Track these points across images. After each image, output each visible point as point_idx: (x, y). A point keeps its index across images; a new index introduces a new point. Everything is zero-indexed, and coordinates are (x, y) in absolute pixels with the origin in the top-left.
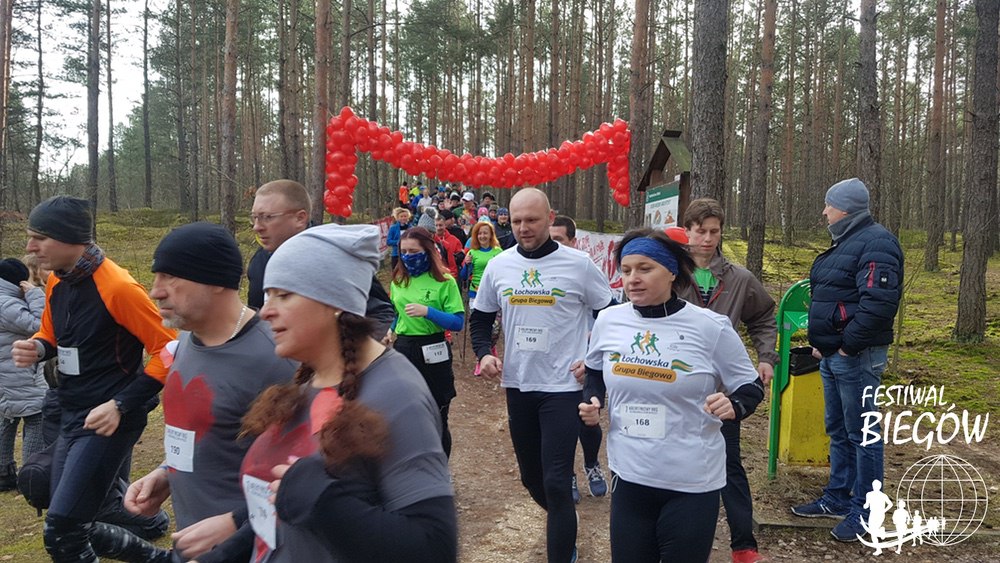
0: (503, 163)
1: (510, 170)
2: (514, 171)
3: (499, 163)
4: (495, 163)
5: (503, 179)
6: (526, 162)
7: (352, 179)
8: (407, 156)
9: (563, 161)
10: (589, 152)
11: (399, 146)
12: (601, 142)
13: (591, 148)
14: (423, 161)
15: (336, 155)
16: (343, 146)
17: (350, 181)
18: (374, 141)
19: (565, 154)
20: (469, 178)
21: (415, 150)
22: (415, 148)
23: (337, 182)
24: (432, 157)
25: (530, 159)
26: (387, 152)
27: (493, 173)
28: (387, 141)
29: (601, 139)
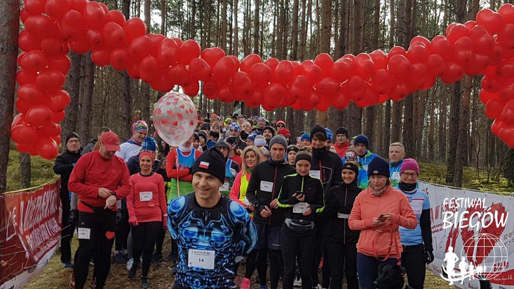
0: (315, 70)
1: (326, 81)
2: (333, 83)
3: (308, 69)
4: (300, 70)
5: (313, 96)
6: (354, 69)
7: (60, 97)
8: (149, 60)
9: (416, 66)
10: (461, 53)
11: (137, 42)
12: (483, 39)
13: (465, 47)
14: (178, 68)
15: (32, 56)
16: (45, 42)
17: (55, 99)
18: (93, 34)
19: (420, 56)
20: (257, 94)
21: (164, 49)
22: (163, 46)
23: (33, 101)
24: (193, 61)
25: (361, 62)
26: (116, 53)
27: (297, 85)
28: (115, 33)
29: (482, 34)
